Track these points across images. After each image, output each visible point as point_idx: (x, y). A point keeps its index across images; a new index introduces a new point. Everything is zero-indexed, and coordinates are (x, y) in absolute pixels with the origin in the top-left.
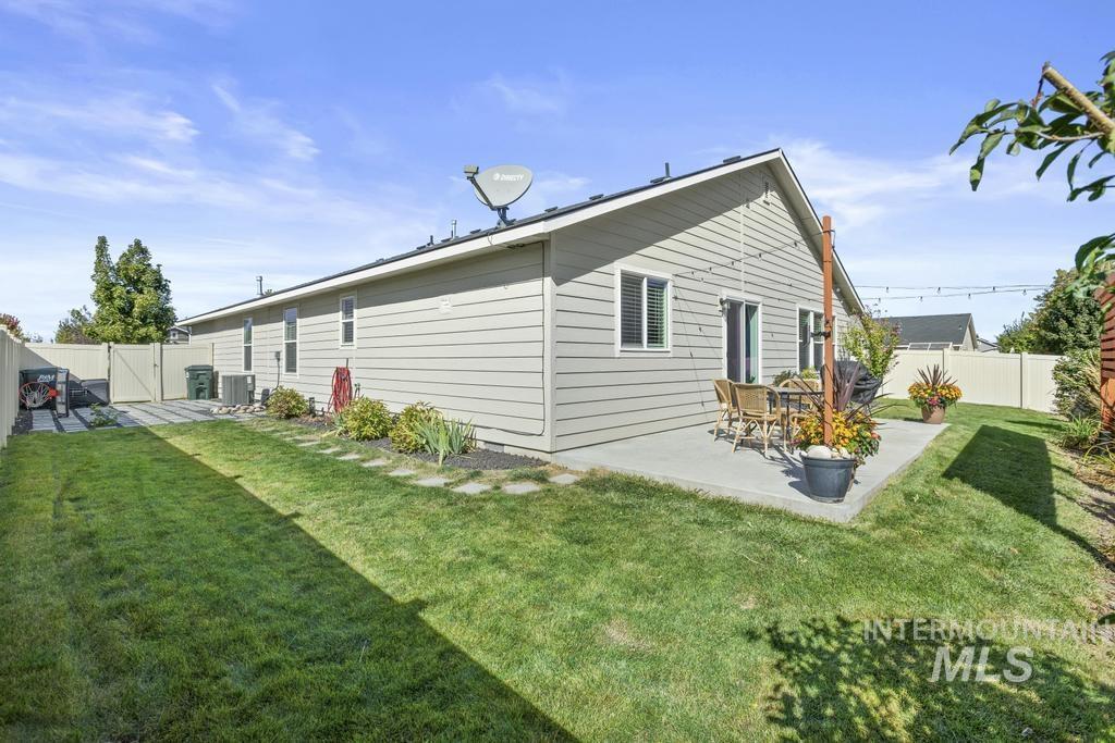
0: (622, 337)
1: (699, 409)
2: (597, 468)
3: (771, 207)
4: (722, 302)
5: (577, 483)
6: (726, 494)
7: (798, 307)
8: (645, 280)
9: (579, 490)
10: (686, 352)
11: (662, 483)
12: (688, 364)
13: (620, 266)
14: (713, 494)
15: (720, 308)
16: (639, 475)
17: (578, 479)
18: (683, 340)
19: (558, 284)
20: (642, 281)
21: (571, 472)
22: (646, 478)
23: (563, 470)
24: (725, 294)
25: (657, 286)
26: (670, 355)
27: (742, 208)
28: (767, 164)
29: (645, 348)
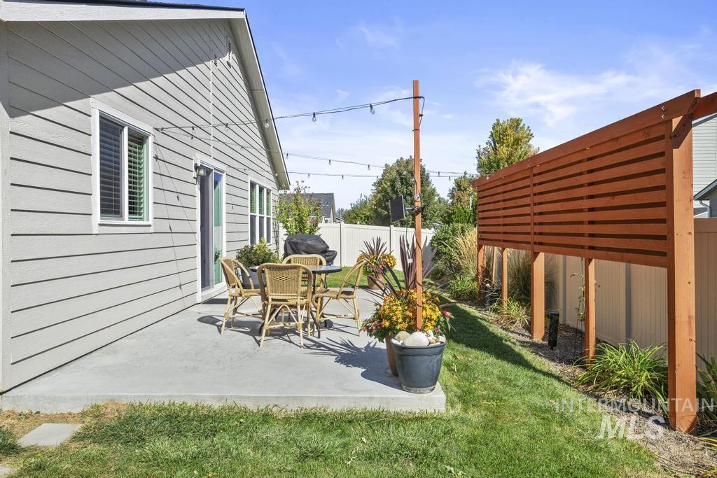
0: (102, 205)
1: (178, 293)
2: (100, 403)
3: (231, 70)
4: (197, 168)
5: (78, 438)
6: (310, 405)
7: (249, 179)
8: (126, 130)
9: (93, 449)
10: (164, 226)
11: (216, 406)
12: (167, 240)
13: (97, 105)
14: (293, 408)
15: (194, 174)
16: (178, 402)
17: (78, 427)
18: (163, 212)
19: (12, 116)
20: (122, 130)
21: (52, 419)
22: (191, 403)
23: (34, 418)
24: (199, 159)
25: (138, 139)
26: (151, 230)
27: (211, 64)
28: (229, 22)
29: (126, 221)
